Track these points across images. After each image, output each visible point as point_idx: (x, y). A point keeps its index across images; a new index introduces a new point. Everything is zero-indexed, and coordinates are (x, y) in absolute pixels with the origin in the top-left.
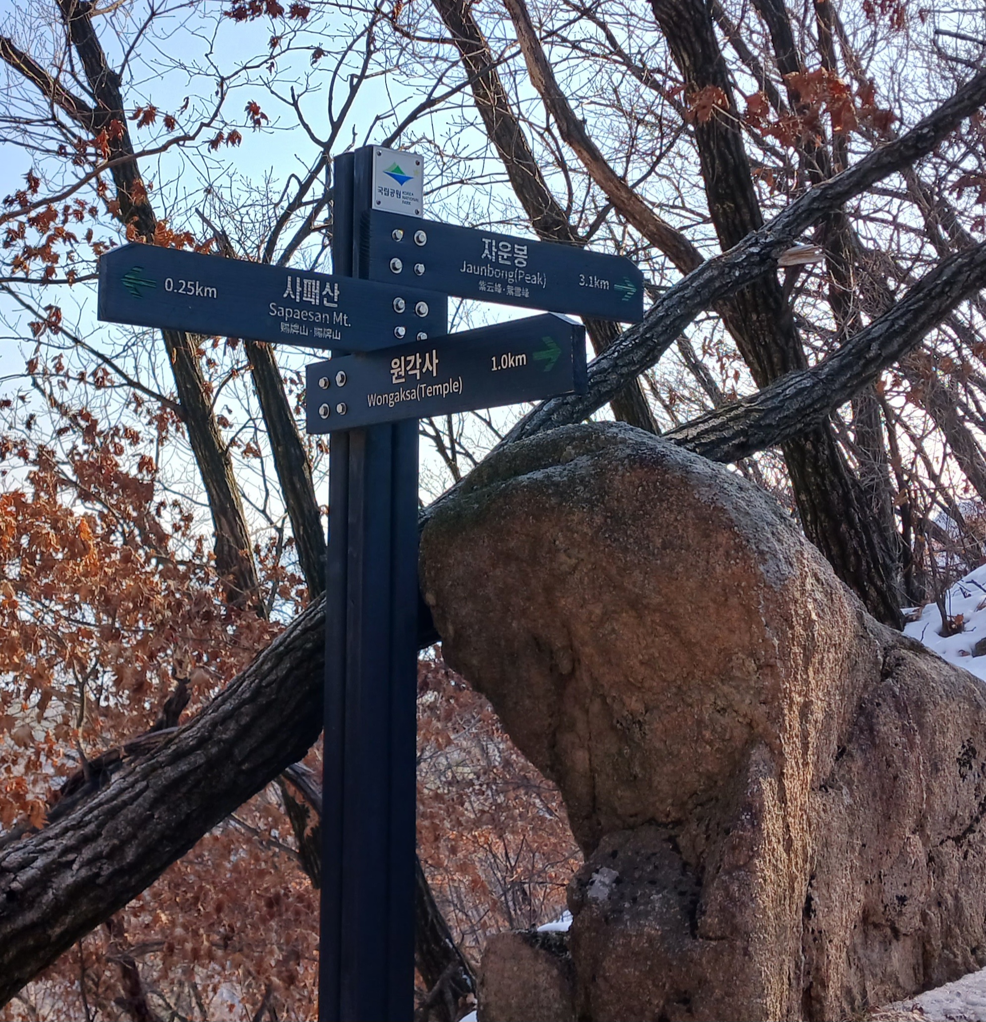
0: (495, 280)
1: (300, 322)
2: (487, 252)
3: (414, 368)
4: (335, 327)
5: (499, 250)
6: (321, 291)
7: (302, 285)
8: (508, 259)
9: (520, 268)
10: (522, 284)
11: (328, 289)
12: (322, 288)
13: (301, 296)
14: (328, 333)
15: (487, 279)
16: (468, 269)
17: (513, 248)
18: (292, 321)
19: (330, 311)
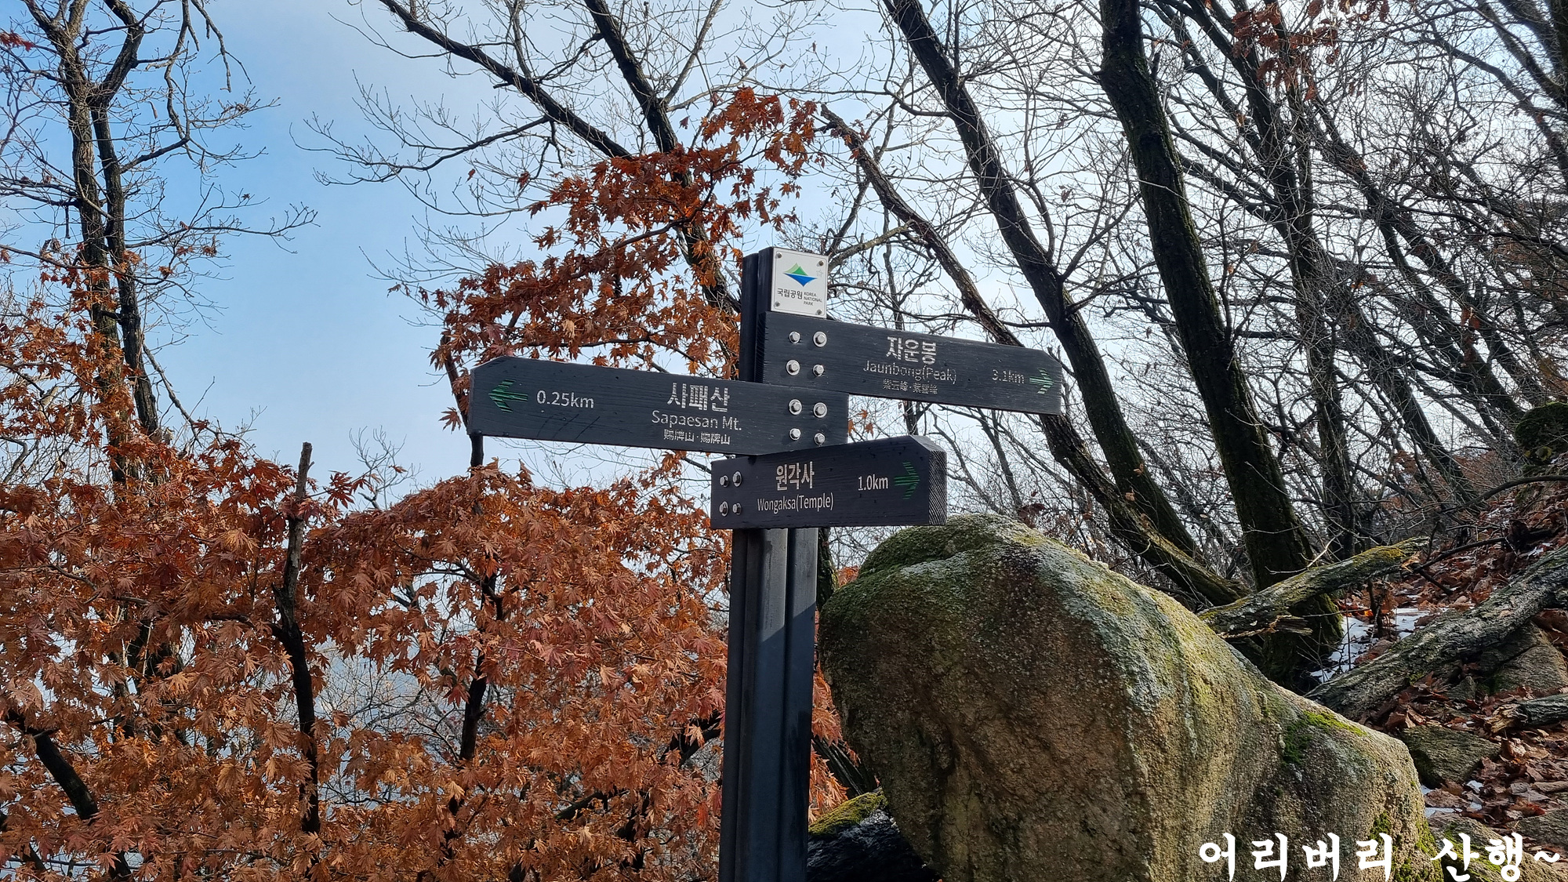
0: (900, 378)
1: (685, 429)
2: (892, 350)
3: (794, 478)
4: (722, 431)
5: (905, 348)
6: (709, 396)
7: (688, 391)
8: (916, 356)
9: (928, 365)
10: (931, 381)
11: (717, 394)
12: (710, 394)
13: (688, 402)
14: (716, 438)
15: (891, 377)
16: (870, 368)
17: (920, 345)
18: (676, 428)
19: (719, 416)
